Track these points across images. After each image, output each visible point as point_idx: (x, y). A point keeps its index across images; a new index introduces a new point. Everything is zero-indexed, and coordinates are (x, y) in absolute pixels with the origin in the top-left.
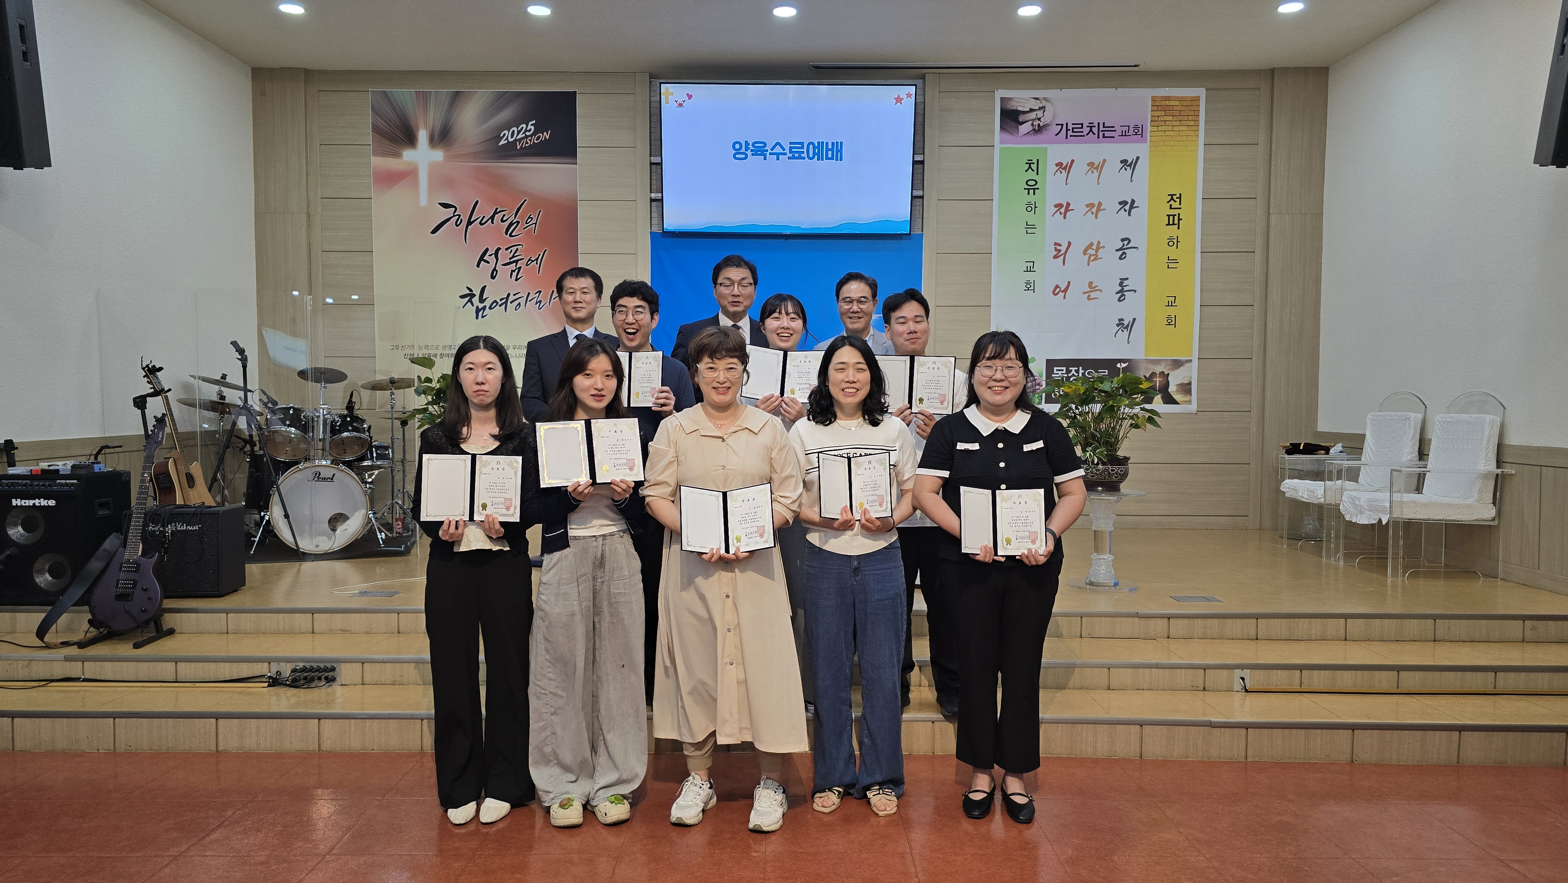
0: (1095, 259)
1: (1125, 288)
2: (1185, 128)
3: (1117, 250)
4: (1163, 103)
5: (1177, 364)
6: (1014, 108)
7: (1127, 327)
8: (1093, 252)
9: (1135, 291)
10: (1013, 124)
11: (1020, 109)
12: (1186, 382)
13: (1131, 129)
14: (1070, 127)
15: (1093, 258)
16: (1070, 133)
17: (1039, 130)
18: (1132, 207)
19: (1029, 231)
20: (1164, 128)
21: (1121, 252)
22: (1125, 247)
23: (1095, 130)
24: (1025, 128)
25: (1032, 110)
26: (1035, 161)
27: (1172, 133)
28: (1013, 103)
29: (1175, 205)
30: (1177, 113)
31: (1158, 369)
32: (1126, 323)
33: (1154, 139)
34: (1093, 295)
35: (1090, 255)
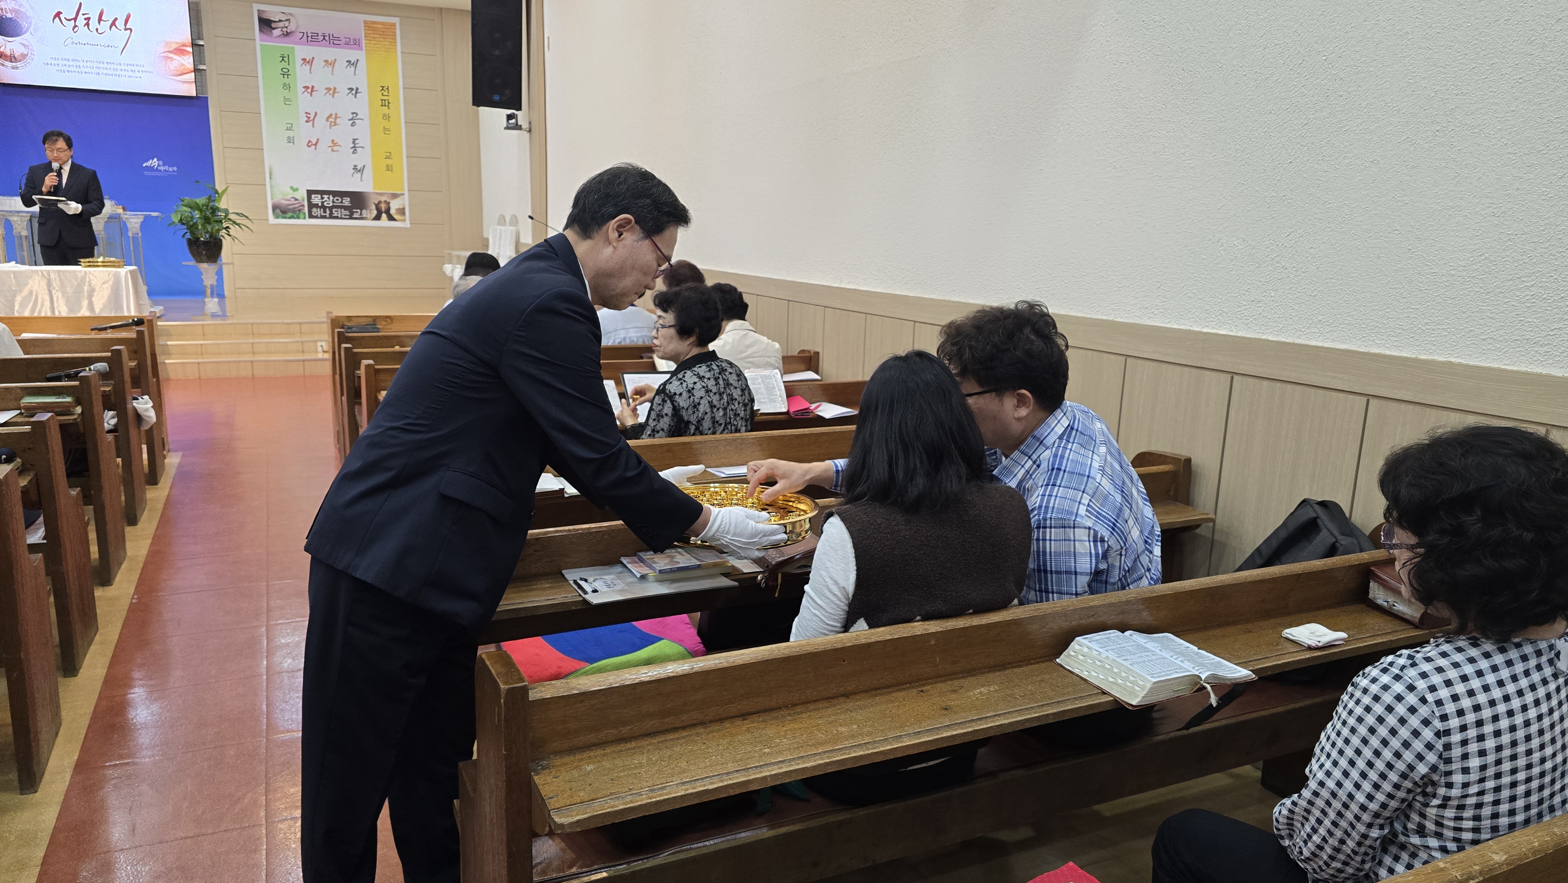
0: (335, 125)
1: (357, 146)
2: (387, 43)
3: (349, 120)
4: (372, 25)
5: (395, 196)
6: (267, 18)
7: (359, 171)
8: (333, 120)
9: (363, 148)
10: (268, 28)
11: (272, 19)
12: (401, 207)
13: (352, 41)
14: (309, 35)
15: (333, 124)
16: (310, 39)
17: (287, 34)
18: (356, 93)
19: (287, 103)
20: (373, 42)
21: (352, 122)
22: (354, 119)
23: (327, 38)
24: (277, 32)
25: (280, 21)
26: (286, 55)
27: (380, 46)
28: (267, 14)
29: (385, 93)
30: (382, 33)
31: (383, 199)
32: (359, 168)
33: (368, 48)
34: (335, 148)
35: (331, 122)
